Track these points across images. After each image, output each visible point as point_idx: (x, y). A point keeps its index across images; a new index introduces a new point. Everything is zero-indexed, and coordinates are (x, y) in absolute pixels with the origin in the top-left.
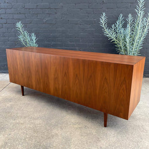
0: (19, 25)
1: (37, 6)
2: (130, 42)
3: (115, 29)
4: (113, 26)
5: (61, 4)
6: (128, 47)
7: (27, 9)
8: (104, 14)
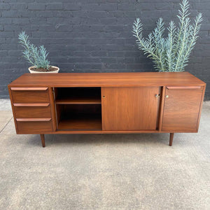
0: (23, 37)
1: (46, 6)
2: (172, 58)
3: (152, 40)
4: (150, 36)
5: (80, 4)
6: (170, 65)
7: (31, 10)
8: (138, 20)
